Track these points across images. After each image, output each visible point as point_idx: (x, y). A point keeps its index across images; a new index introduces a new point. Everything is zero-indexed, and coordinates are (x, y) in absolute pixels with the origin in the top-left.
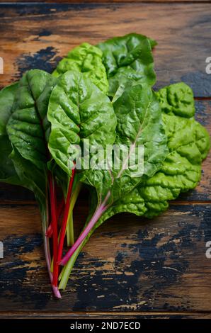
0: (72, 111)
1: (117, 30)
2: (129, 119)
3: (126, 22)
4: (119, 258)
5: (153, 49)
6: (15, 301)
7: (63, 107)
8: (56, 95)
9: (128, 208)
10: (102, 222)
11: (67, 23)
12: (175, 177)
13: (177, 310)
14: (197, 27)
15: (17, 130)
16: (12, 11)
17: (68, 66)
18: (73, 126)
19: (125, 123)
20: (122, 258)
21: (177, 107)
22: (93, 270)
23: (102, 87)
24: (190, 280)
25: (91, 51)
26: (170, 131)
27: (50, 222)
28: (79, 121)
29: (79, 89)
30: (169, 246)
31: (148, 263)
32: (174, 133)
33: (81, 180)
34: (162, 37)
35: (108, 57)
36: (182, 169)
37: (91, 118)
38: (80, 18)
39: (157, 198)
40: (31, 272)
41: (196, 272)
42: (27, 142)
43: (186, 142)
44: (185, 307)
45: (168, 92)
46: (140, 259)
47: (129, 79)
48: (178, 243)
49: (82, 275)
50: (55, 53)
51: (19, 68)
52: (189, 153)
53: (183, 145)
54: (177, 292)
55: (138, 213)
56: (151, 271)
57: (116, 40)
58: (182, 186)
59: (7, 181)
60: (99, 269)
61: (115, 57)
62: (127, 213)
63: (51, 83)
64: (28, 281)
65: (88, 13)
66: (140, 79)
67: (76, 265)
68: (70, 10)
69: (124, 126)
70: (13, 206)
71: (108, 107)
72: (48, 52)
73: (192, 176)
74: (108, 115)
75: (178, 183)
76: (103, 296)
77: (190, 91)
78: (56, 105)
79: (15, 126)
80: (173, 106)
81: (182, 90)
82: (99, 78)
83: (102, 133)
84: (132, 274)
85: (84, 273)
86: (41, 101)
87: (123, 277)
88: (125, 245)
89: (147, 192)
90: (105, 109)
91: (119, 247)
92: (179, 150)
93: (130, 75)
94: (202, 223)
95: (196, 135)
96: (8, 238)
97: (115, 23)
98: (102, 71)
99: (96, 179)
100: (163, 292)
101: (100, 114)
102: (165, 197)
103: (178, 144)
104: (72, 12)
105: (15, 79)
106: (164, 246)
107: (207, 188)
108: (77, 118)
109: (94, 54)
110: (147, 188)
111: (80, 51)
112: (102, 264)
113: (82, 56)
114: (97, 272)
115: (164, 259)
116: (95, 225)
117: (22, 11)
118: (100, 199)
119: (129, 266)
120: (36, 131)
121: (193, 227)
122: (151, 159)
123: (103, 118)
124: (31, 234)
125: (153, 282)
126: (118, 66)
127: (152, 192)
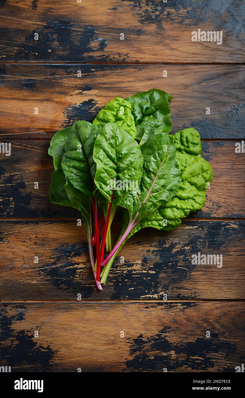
0: (111, 154)
1: (143, 86)
2: (152, 159)
3: (150, 79)
4: (145, 261)
5: (169, 101)
6: (68, 293)
7: (105, 151)
8: (99, 142)
9: (152, 224)
10: (132, 234)
11: (104, 80)
12: (186, 201)
13: (187, 299)
14: (204, 84)
15: (69, 166)
16: (61, 71)
17: (105, 116)
18: (112, 165)
19: (150, 162)
20: (147, 260)
21: (188, 147)
22: (126, 270)
23: (132, 132)
24: (197, 276)
25: (124, 104)
26: (183, 166)
27: (93, 235)
28: (116, 161)
29: (116, 136)
30: (181, 252)
31: (166, 264)
32: (185, 167)
33: (117, 205)
34: (177, 92)
35: (135, 108)
36: (191, 195)
37: (124, 159)
38: (114, 76)
39: (173, 217)
40: (79, 271)
41: (201, 271)
42: (77, 176)
43: (194, 174)
44: (193, 296)
45: (181, 136)
46: (160, 261)
47: (152, 127)
48: (188, 250)
49: (117, 273)
50: (95, 104)
51: (68, 116)
52: (197, 182)
53: (192, 176)
54: (187, 286)
55: (159, 228)
56: (168, 270)
57: (141, 94)
58: (192, 208)
59: (61, 204)
60: (130, 269)
61: (141, 107)
62: (151, 228)
63: (95, 132)
64: (77, 278)
65: (120, 73)
66: (160, 125)
67: (113, 266)
68: (105, 70)
69: (149, 164)
70: (65, 222)
71: (137, 150)
72: (90, 103)
73: (199, 200)
74: (137, 156)
75: (188, 205)
76: (133, 288)
77: (198, 134)
78: (99, 149)
79: (68, 163)
80: (185, 146)
81: (192, 134)
82: (129, 126)
83: (133, 169)
84: (154, 272)
85: (119, 272)
86: (87, 145)
87: (148, 275)
88: (149, 251)
89: (165, 212)
90: (135, 151)
91: (145, 252)
92: (189, 180)
93: (153, 122)
94: (205, 234)
95: (202, 168)
96: (62, 246)
97: (140, 80)
98: (131, 120)
99: (128, 203)
100: (178, 285)
101: (131, 155)
102: (179, 216)
103: (189, 176)
104: (107, 72)
105: (65, 125)
106: (178, 252)
107: (210, 208)
108: (115, 159)
109: (125, 107)
110: (166, 209)
111: (115, 104)
112: (132, 265)
113: (116, 108)
114: (129, 271)
115: (178, 262)
116: (127, 236)
117: (69, 70)
118: (131, 218)
119: (152, 266)
120: (84, 168)
121: (200, 237)
122: (168, 187)
123: (133, 158)
124: (80, 243)
125: (170, 278)
126: (144, 116)
127: (169, 212)
